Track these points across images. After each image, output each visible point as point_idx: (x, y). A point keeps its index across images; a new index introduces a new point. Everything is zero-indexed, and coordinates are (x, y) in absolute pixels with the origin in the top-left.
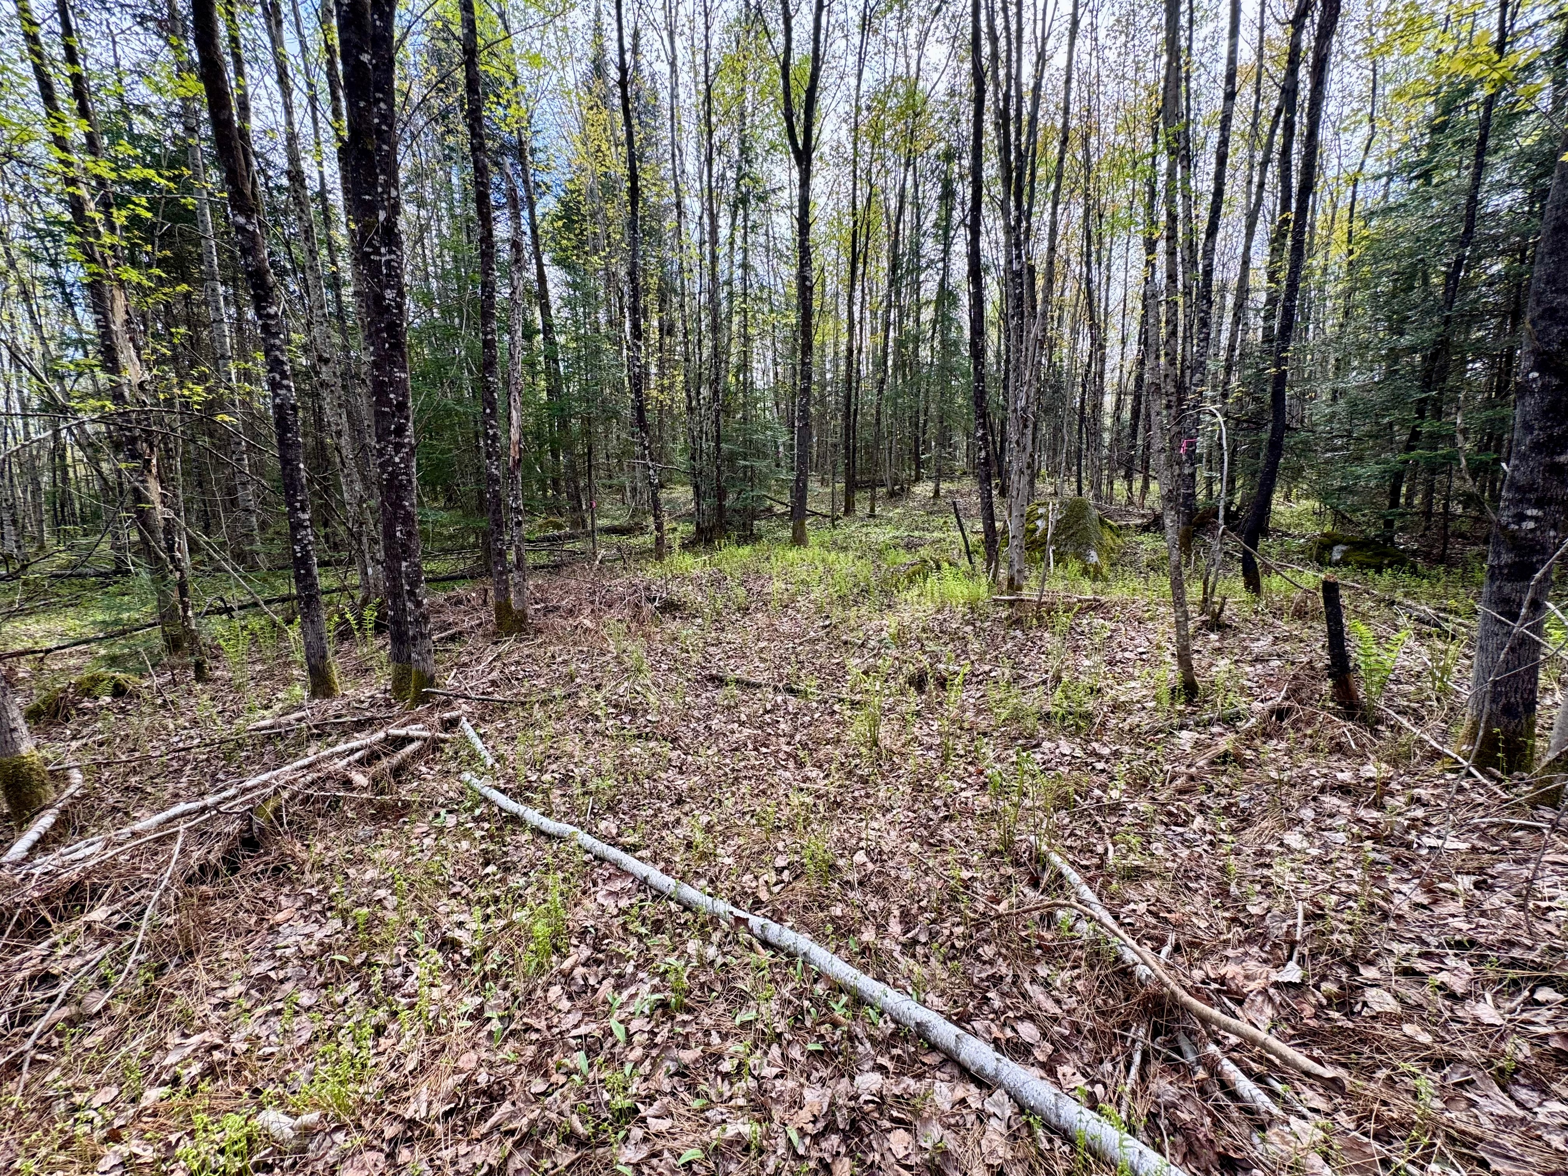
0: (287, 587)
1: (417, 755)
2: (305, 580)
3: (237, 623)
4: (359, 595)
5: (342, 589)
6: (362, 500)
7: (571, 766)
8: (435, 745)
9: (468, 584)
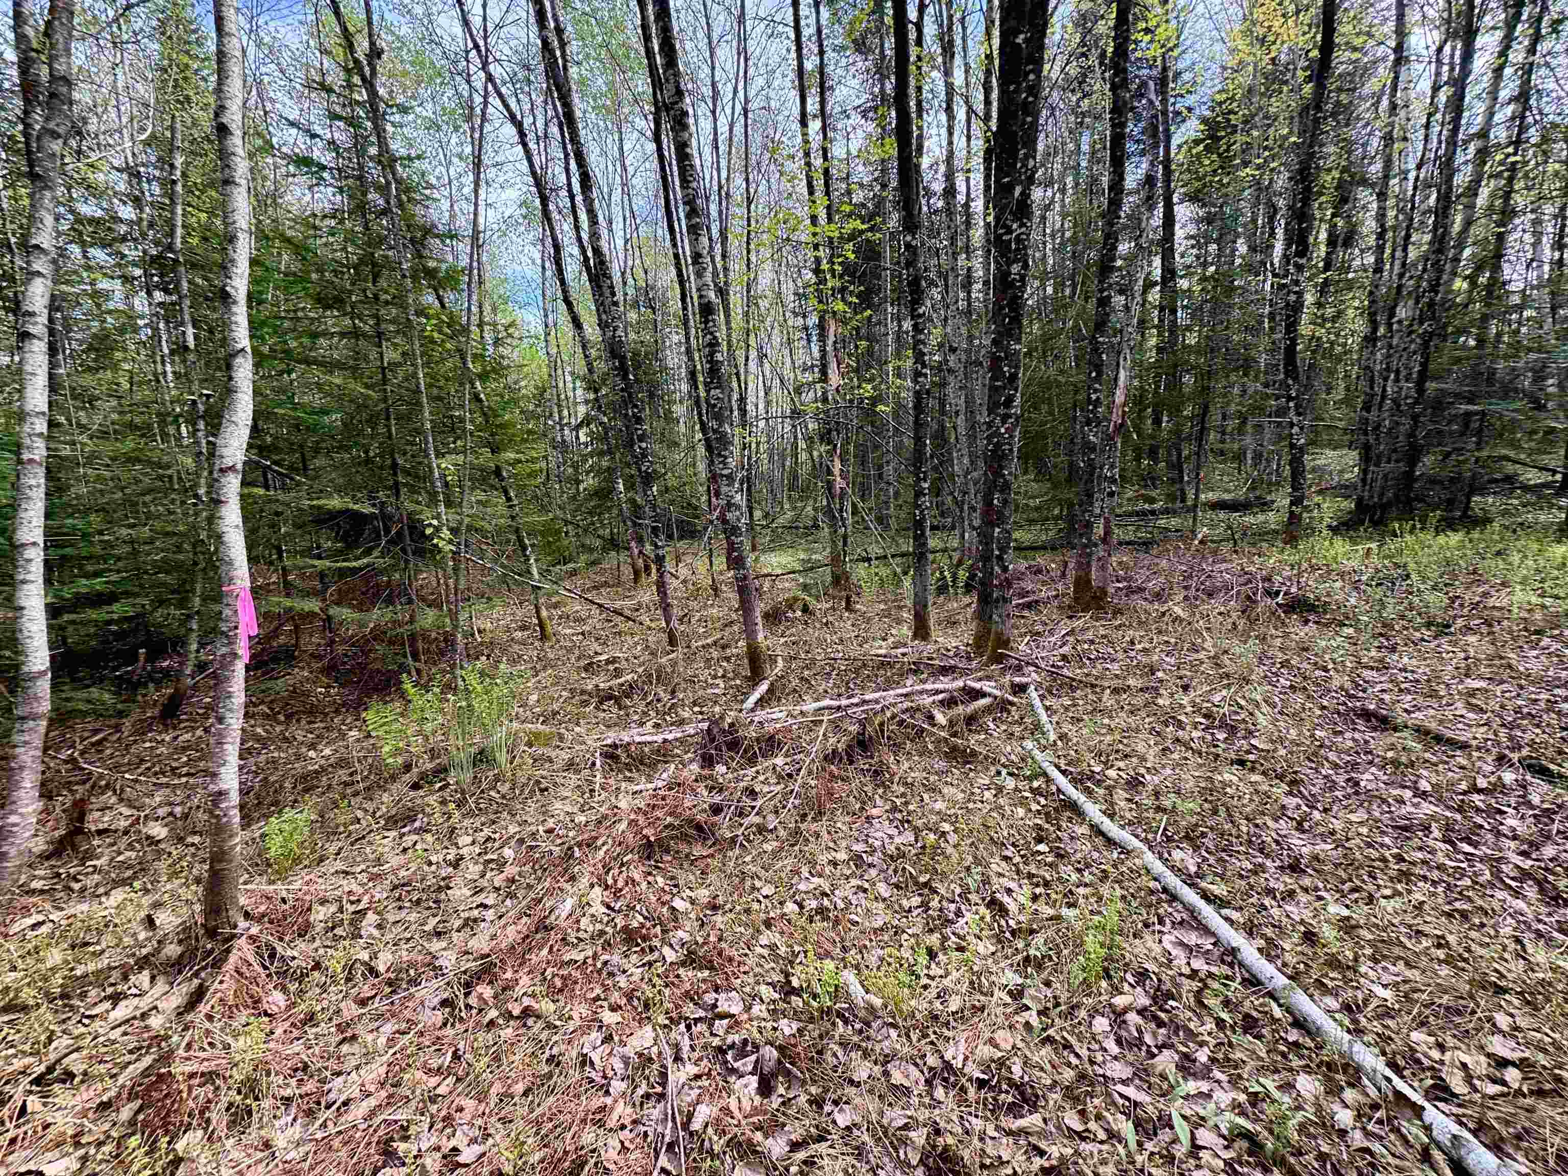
0: (908, 546)
1: (988, 710)
2: (920, 541)
3: (873, 570)
4: (956, 556)
5: (945, 550)
6: (967, 473)
7: (1142, 771)
8: (1003, 706)
9: (1048, 555)
